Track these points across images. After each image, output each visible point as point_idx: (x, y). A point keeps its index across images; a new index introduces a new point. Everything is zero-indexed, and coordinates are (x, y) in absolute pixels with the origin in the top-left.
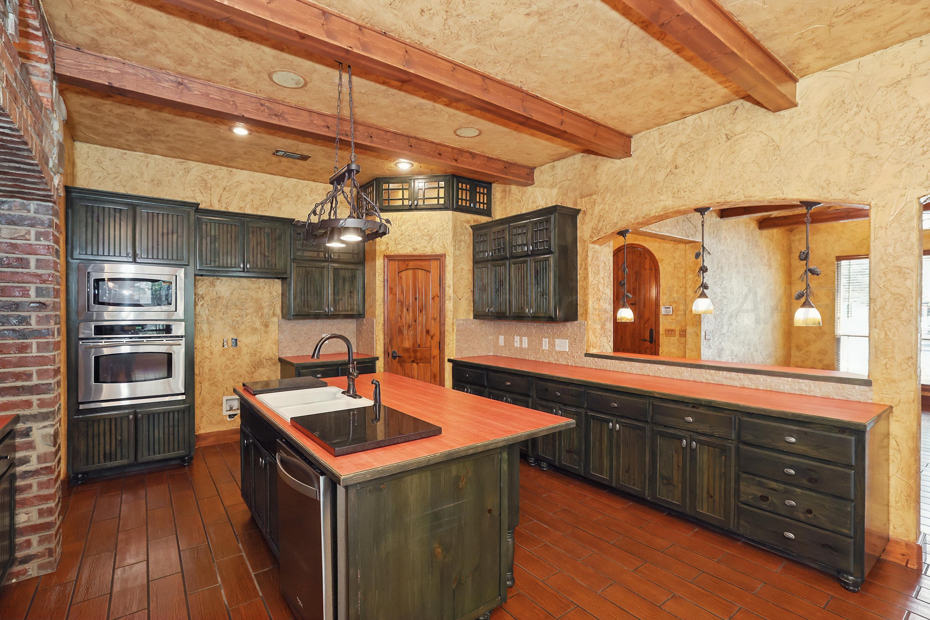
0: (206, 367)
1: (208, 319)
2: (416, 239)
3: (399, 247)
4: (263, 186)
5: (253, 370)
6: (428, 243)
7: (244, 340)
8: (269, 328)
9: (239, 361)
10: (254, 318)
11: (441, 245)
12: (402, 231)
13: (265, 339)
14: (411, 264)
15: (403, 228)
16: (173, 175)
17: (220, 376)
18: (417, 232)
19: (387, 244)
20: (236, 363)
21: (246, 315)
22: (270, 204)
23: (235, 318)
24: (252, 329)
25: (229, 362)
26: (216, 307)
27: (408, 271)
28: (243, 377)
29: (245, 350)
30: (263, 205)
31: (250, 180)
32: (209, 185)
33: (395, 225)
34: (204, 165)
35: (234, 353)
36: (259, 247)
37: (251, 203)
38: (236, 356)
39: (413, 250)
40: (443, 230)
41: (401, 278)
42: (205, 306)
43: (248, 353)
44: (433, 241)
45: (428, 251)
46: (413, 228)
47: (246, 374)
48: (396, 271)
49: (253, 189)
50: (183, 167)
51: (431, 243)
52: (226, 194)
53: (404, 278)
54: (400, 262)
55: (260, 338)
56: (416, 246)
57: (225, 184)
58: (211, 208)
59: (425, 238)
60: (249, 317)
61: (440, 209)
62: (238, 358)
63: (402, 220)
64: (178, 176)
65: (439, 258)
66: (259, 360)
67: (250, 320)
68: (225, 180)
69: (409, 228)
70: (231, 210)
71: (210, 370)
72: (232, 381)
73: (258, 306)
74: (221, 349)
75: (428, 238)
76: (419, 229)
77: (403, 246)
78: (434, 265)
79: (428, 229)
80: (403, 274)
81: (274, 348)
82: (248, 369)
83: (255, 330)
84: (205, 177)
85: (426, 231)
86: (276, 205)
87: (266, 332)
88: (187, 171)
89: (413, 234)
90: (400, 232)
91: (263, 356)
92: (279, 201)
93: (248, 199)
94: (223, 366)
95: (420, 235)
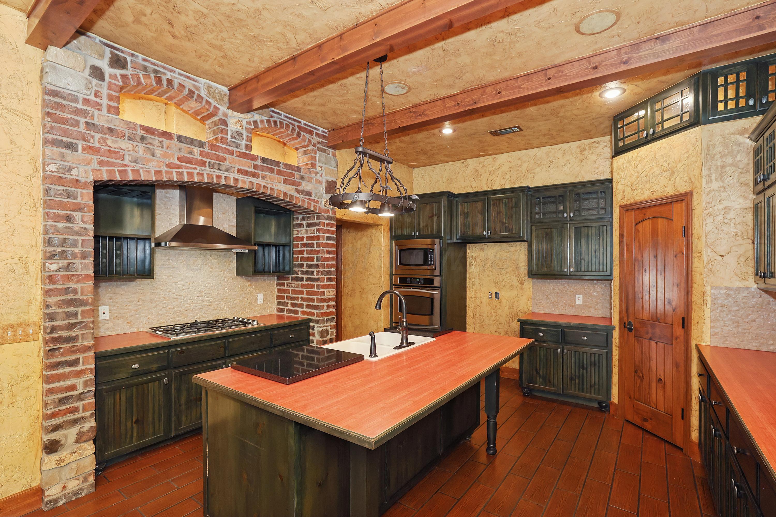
0: (477, 313)
1: (479, 276)
2: (654, 179)
3: (636, 192)
4: (519, 162)
5: (511, 320)
6: (670, 180)
7: (503, 294)
8: (524, 286)
9: (500, 311)
10: (512, 276)
11: (686, 179)
12: (638, 173)
13: (521, 295)
14: (649, 213)
15: (640, 167)
16: (458, 173)
17: (486, 322)
18: (655, 169)
19: (623, 192)
20: (498, 313)
21: (506, 274)
22: (525, 176)
23: (497, 275)
24: (511, 286)
25: (493, 311)
26: (484, 267)
27: (645, 222)
28: (503, 324)
29: (504, 303)
30: (519, 179)
31: (509, 160)
32: (480, 174)
33: (631, 167)
34: (477, 159)
35: (496, 304)
36: (499, 216)
37: (510, 179)
38: (498, 307)
39: (650, 194)
40: (688, 157)
41: (639, 231)
42: (477, 265)
43: (507, 306)
44: (675, 176)
45: (670, 191)
46: (651, 165)
47: (506, 322)
48: (632, 223)
49: (511, 168)
50: (464, 165)
51: (673, 179)
52: (491, 177)
53: (641, 230)
54: (637, 212)
55: (516, 294)
56: (655, 187)
57: (490, 169)
58: (481, 190)
59: (665, 174)
60: (508, 275)
61: (685, 128)
62: (499, 309)
63: (639, 158)
64: (461, 173)
65: (683, 198)
66: (515, 313)
67: (509, 278)
68: (491, 166)
69: (646, 167)
70: (494, 188)
71: (480, 315)
72: (495, 326)
73: (515, 267)
74: (488, 300)
75: (668, 173)
76: (657, 165)
77: (640, 190)
78: (678, 208)
79: (668, 162)
80: (641, 226)
81: (529, 304)
82: (507, 319)
83: (513, 287)
84: (478, 168)
85: (666, 165)
86: (530, 176)
87: (522, 289)
88: (466, 167)
89: (651, 172)
90: (636, 174)
91: (518, 309)
92: (533, 171)
93: (507, 177)
94: (489, 314)
95: (659, 172)
